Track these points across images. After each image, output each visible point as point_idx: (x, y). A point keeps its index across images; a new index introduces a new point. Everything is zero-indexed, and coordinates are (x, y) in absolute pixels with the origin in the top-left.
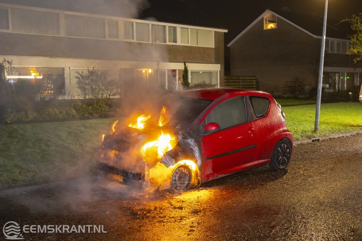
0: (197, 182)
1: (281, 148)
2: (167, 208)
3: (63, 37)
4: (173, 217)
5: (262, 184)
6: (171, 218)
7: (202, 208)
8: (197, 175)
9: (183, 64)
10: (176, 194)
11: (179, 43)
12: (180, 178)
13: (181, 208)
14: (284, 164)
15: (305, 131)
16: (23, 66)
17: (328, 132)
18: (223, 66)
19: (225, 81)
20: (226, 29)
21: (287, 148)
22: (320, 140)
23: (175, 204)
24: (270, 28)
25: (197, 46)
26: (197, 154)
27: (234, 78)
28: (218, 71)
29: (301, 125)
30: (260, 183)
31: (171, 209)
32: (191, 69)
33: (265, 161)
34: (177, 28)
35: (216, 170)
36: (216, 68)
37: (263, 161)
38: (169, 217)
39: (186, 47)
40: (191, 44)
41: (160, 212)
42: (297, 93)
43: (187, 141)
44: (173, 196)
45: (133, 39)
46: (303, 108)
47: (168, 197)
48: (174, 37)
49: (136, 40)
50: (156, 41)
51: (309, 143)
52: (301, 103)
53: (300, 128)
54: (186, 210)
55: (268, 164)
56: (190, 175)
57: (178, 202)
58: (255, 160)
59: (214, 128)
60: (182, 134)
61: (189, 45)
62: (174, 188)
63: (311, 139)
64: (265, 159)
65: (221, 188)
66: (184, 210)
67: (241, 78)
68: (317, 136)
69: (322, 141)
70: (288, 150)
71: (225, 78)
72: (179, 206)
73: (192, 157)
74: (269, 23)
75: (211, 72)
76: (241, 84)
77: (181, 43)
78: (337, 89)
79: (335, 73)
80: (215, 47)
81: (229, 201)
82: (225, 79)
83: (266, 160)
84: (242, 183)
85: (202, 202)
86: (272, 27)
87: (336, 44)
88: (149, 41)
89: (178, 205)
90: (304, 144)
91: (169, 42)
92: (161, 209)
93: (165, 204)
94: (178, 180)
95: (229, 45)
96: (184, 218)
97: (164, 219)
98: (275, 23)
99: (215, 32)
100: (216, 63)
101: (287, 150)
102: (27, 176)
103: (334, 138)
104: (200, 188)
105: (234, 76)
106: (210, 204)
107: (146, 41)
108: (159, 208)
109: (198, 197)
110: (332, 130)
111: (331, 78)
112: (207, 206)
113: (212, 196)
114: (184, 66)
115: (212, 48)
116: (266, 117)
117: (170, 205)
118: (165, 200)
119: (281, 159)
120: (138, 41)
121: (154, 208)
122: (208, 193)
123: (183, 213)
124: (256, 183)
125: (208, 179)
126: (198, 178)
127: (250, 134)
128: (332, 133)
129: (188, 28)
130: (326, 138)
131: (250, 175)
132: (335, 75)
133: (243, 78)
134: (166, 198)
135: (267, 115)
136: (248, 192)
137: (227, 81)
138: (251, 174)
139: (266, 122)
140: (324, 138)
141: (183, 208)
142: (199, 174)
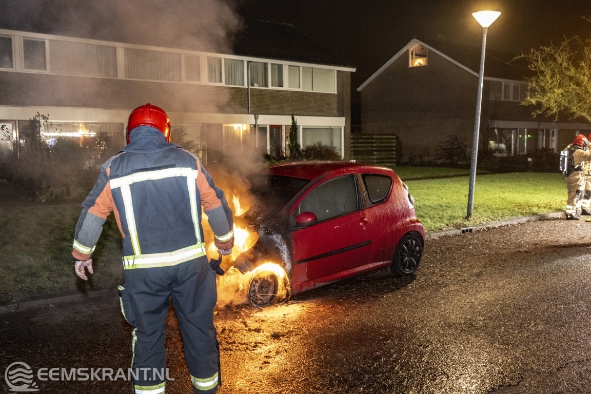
0: (285, 293)
1: (406, 245)
2: (239, 330)
3: (121, 80)
4: (244, 344)
5: (377, 297)
6: (241, 344)
7: (287, 331)
8: (285, 284)
9: (290, 117)
10: (255, 311)
11: (286, 87)
12: (261, 288)
13: (258, 330)
14: (412, 268)
15: (454, 216)
16: (66, 121)
17: (486, 219)
18: (349, 120)
19: (352, 141)
20: (353, 67)
21: (416, 245)
22: (474, 231)
23: (251, 325)
24: (418, 65)
25: (312, 91)
26: (285, 255)
27: (365, 137)
28: (341, 127)
29: (450, 207)
30: (373, 294)
31: (245, 332)
32: (304, 125)
33: (384, 264)
34: (284, 66)
35: (312, 276)
36: (339, 122)
37: (381, 263)
38: (239, 343)
39: (296, 92)
40: (303, 89)
41: (228, 335)
42: (456, 158)
43: (271, 237)
44: (250, 314)
45: (221, 81)
46: (459, 181)
47: (243, 314)
48: (279, 80)
49: (226, 84)
50: (252, 85)
51: (456, 235)
52: (458, 174)
53: (447, 213)
54: (264, 333)
55: (389, 267)
56: (275, 284)
57: (256, 321)
58: (370, 263)
59: (309, 219)
60: (264, 228)
61: (301, 90)
62: (252, 301)
63: (460, 229)
64: (383, 261)
65: (319, 302)
66: (261, 334)
67: (374, 137)
68: (469, 224)
69: (476, 232)
70: (418, 248)
71: (352, 137)
72: (255, 328)
73: (278, 259)
74: (415, 58)
75: (332, 129)
76: (374, 145)
77: (289, 87)
78: (513, 152)
79: (510, 130)
80: (337, 92)
81: (326, 321)
82: (352, 139)
83: (385, 262)
84: (350, 295)
85: (288, 322)
86: (421, 64)
87: (511, 88)
88: (243, 85)
89: (256, 326)
90: (449, 237)
91: (272, 86)
92: (231, 331)
93: (238, 324)
94: (258, 291)
95: (359, 89)
96: (260, 345)
97: (233, 346)
98: (424, 58)
99: (338, 71)
100: (339, 116)
101: (416, 248)
102: (57, 282)
103: (494, 228)
104: (290, 302)
105: (364, 135)
106: (298, 325)
107: (239, 85)
108: (228, 330)
109: (284, 315)
110: (493, 215)
111: (505, 138)
112: (294, 328)
113: (304, 313)
114: (291, 121)
115: (334, 94)
116: (385, 202)
117: (244, 326)
118: (239, 319)
119: (407, 260)
120: (229, 84)
121: (221, 329)
122: (300, 308)
123: (259, 337)
124: (368, 295)
125: (302, 288)
126: (287, 288)
127: (362, 227)
128: (491, 220)
129: (299, 67)
130: (481, 227)
131: (363, 283)
132: (510, 133)
133: (378, 137)
134: (241, 315)
135: (387, 200)
136: (355, 307)
137: (355, 141)
138: (364, 281)
139: (386, 209)
140: (478, 228)
141: (261, 331)
142: (288, 282)
